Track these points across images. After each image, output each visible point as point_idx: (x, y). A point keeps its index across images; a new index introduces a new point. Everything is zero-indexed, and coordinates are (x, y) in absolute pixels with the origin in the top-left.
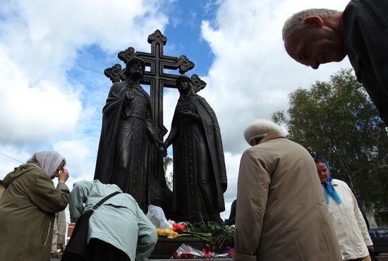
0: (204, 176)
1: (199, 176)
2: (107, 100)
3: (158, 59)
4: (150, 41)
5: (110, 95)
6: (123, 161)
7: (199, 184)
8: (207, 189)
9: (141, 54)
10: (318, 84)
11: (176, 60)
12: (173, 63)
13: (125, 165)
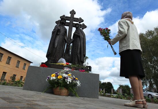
0: (78, 52)
1: (77, 52)
2: (54, 30)
3: (72, 18)
4: (70, 13)
5: (55, 28)
6: (55, 46)
7: (77, 54)
8: (79, 56)
9: (67, 17)
10: (149, 31)
11: (78, 19)
12: (77, 20)
13: (56, 47)
